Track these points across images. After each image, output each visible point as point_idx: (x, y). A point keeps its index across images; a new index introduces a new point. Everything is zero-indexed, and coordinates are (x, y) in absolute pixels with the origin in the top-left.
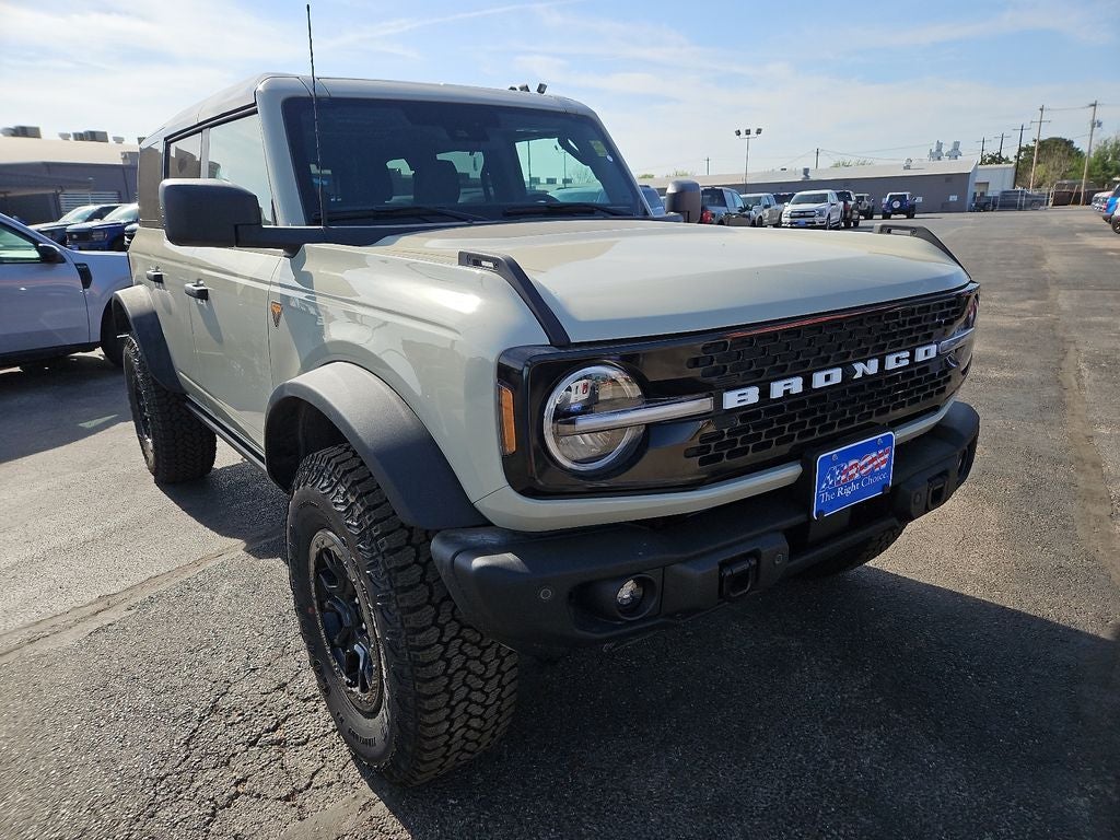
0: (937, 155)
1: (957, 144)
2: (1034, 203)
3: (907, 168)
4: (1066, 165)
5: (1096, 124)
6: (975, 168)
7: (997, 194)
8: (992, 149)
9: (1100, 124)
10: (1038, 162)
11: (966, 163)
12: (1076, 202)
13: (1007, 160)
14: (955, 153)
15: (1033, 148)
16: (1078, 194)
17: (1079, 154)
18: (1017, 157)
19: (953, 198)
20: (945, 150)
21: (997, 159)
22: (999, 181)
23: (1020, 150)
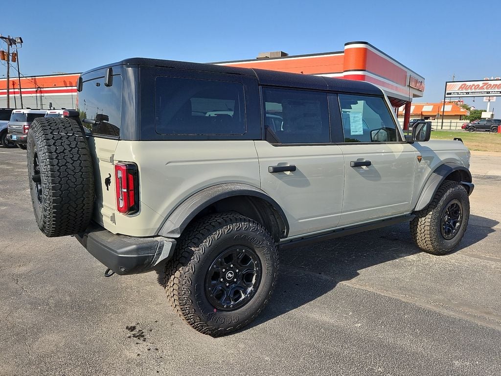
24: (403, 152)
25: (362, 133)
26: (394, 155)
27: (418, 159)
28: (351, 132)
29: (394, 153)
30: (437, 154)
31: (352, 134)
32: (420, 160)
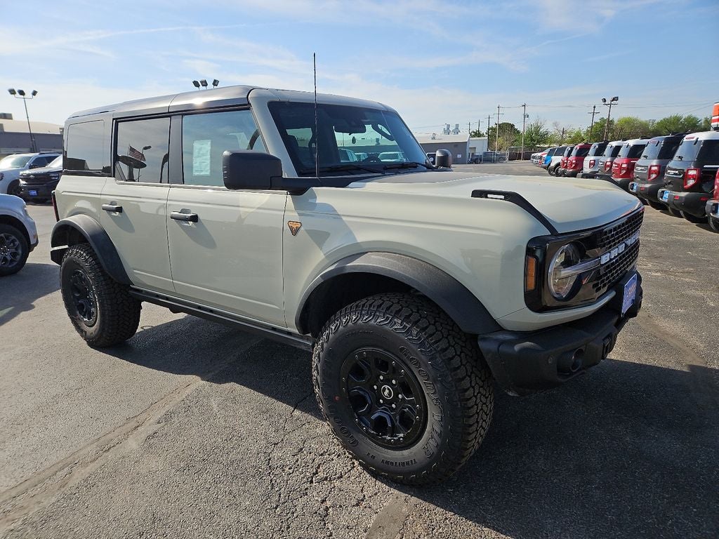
0: (447, 131)
1: (457, 125)
2: (500, 159)
3: (434, 138)
4: (514, 138)
5: (526, 116)
6: (469, 140)
7: (481, 154)
8: (475, 129)
9: (528, 116)
10: (499, 136)
11: (463, 137)
12: (519, 158)
13: (483, 135)
14: (457, 131)
15: (495, 129)
16: (520, 154)
17: (518, 132)
18: (487, 133)
19: (459, 156)
20: (451, 129)
21: (477, 134)
22: (481, 147)
23: (489, 129)
24: (259, 208)
25: (208, 173)
26: (239, 211)
27: (291, 228)
28: (194, 171)
29: (241, 209)
30: (347, 223)
31: (196, 174)
32: (295, 232)
